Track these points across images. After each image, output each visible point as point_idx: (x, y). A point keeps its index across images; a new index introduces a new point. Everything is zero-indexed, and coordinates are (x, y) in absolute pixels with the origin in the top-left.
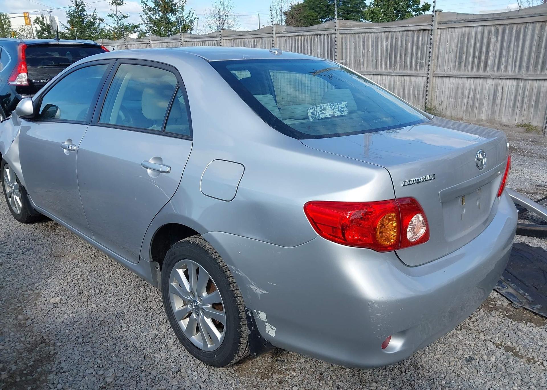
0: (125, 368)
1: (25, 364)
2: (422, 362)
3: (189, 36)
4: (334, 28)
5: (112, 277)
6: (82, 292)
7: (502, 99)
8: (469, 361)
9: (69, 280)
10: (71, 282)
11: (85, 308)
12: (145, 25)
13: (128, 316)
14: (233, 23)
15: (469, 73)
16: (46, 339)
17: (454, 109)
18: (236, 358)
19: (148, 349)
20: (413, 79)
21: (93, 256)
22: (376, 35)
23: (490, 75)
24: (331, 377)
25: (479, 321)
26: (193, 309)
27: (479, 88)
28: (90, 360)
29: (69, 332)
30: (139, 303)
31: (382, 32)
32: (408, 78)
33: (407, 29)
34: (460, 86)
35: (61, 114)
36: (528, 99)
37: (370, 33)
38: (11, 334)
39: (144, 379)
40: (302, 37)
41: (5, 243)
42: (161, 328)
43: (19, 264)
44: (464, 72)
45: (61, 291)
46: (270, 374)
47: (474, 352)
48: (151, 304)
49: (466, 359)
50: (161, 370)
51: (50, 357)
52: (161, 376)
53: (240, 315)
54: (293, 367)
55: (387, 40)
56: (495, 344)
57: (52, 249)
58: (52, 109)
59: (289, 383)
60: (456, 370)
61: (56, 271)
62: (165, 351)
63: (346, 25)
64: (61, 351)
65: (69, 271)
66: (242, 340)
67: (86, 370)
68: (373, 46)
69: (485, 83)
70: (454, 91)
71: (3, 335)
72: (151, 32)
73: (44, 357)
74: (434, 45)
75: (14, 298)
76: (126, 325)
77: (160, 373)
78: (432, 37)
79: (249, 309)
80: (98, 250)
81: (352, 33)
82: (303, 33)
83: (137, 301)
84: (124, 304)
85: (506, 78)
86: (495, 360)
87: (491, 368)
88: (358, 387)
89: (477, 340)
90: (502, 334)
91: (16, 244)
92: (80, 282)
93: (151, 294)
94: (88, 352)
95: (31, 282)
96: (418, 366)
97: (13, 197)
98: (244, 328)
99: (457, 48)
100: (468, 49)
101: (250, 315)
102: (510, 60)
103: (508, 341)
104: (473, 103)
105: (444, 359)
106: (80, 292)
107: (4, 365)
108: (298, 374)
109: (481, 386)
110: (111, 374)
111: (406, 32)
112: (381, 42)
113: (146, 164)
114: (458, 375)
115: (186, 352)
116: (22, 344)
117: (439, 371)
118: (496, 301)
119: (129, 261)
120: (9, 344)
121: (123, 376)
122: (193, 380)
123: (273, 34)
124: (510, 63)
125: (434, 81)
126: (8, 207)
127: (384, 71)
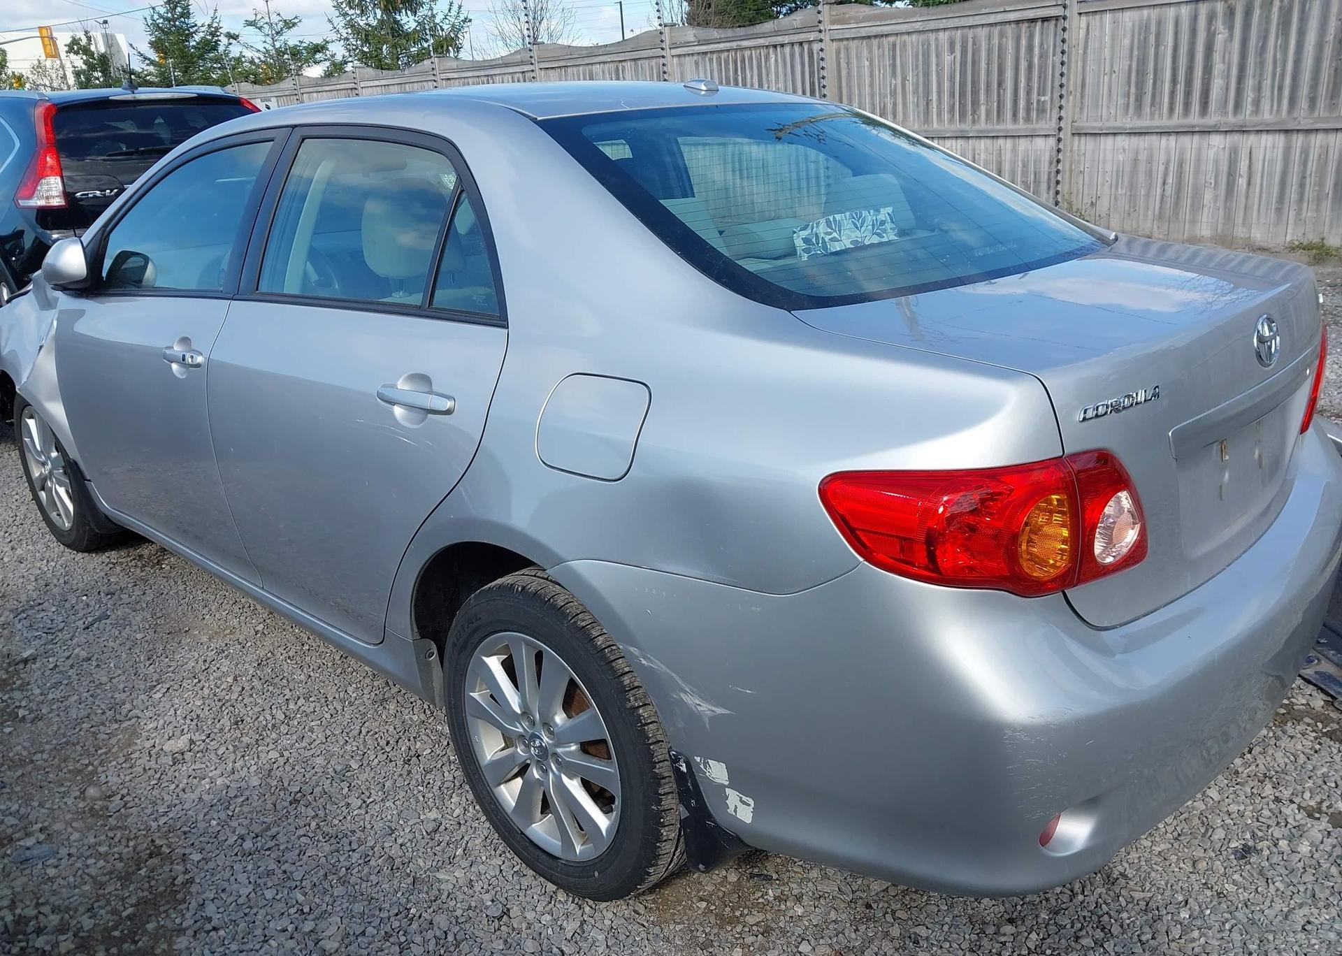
0: (366, 912)
1: (115, 912)
2: (1124, 864)
3: (454, 64)
4: (816, 27)
5: (313, 678)
6: (242, 721)
7: (1249, 184)
8: (1243, 857)
9: (206, 691)
10: (211, 696)
11: (253, 762)
12: (342, 41)
13: (364, 777)
14: (561, 27)
15: (1164, 122)
16: (162, 846)
17: (1129, 214)
18: (651, 878)
19: (420, 862)
20: (1023, 144)
21: (260, 628)
22: (922, 37)
23: (1216, 125)
24: (893, 912)
25: (1257, 750)
26: (531, 757)
27: (1190, 157)
28: (277, 894)
29: (218, 824)
30: (388, 743)
31: (938, 30)
32: (1009, 142)
33: (1000, 18)
34: (1143, 157)
35: (156, 274)
36: (1315, 181)
37: (909, 33)
38: (72, 838)
39: (418, 939)
40: (736, 54)
41: (40, 604)
42: (447, 803)
43: (78, 655)
44: (1151, 120)
45: (188, 722)
46: (738, 913)
47: (1253, 832)
48: (419, 744)
49: (1237, 851)
50: (459, 913)
51: (176, 891)
52: (461, 928)
53: (657, 771)
54: (795, 892)
55: (952, 50)
56: (1304, 809)
57: (158, 615)
58: (132, 263)
59: (789, 934)
60: (1212, 881)
61: (172, 669)
62: (465, 864)
63: (847, 16)
64: (203, 875)
65: (204, 668)
66: (665, 834)
67: (269, 921)
68: (917, 67)
69: (1205, 146)
70: (1127, 169)
71: (54, 840)
72: (359, 60)
73: (161, 894)
74: (1073, 55)
75: (74, 745)
76: (359, 802)
77: (457, 922)
78: (1066, 36)
79: (681, 754)
80: (273, 611)
81: (864, 38)
82: (739, 43)
83: (381, 738)
84: (348, 747)
85: (1258, 131)
86: (1311, 851)
87: (1303, 873)
88: (967, 937)
89: (1258, 800)
90: (1320, 782)
91: (68, 605)
92: (235, 696)
93: (415, 718)
94: (270, 873)
95: (113, 701)
96: (1115, 876)
97: (51, 489)
98: (670, 802)
99: (1131, 61)
100: (1160, 61)
101: (685, 771)
102: (1267, 84)
103: (1336, 798)
104: (1178, 198)
105: (1180, 854)
106: (238, 722)
107: (63, 917)
108: (808, 909)
109: (1280, 921)
110: (333, 930)
111: (998, 28)
112: (937, 56)
113: (388, 393)
114: (1218, 894)
115: (519, 866)
116: (102, 863)
117: (1169, 885)
118: (1293, 697)
119: (356, 638)
120: (69, 862)
121: (363, 933)
122: (542, 936)
123: (662, 49)
124: (1266, 92)
125: (1075, 148)
126: (39, 514)
127: (947, 127)
